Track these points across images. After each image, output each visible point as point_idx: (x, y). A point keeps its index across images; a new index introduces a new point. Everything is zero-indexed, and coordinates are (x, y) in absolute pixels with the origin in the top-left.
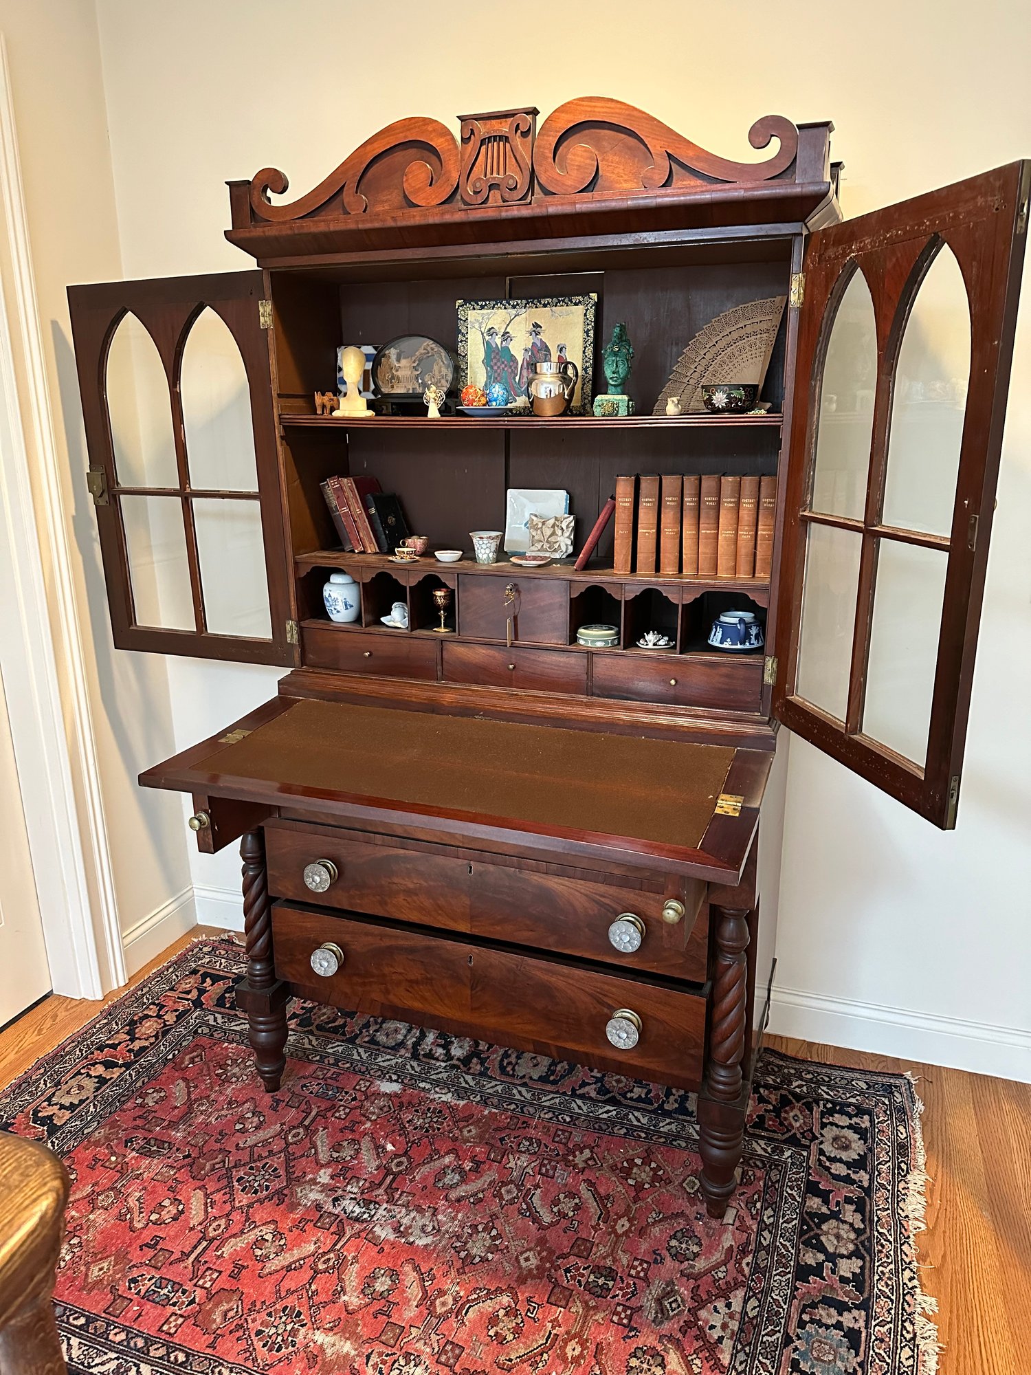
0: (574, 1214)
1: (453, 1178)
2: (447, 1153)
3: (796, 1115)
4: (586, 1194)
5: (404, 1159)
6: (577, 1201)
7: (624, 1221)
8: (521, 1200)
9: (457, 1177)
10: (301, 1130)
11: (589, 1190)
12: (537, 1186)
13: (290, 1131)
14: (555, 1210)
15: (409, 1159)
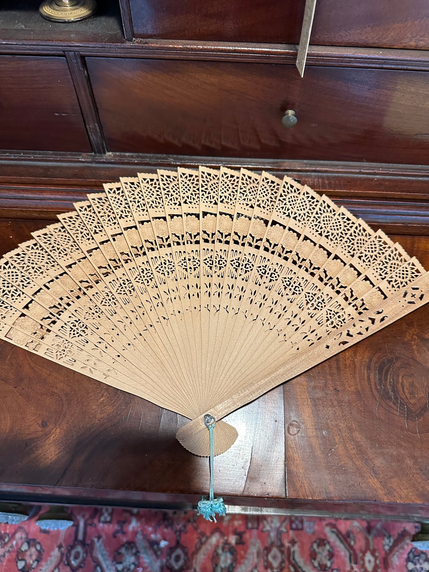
0: (332, 563)
1: (226, 558)
2: (212, 533)
4: (332, 538)
5: (179, 551)
6: (328, 547)
7: (368, 557)
8: (287, 562)
9: (229, 555)
10: (79, 549)
11: (333, 532)
12: (293, 542)
13: (69, 551)
14: (316, 564)
15: (183, 548)
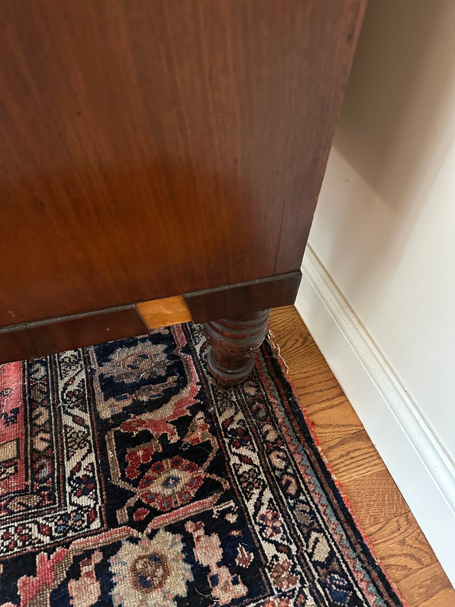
3: (177, 480)
